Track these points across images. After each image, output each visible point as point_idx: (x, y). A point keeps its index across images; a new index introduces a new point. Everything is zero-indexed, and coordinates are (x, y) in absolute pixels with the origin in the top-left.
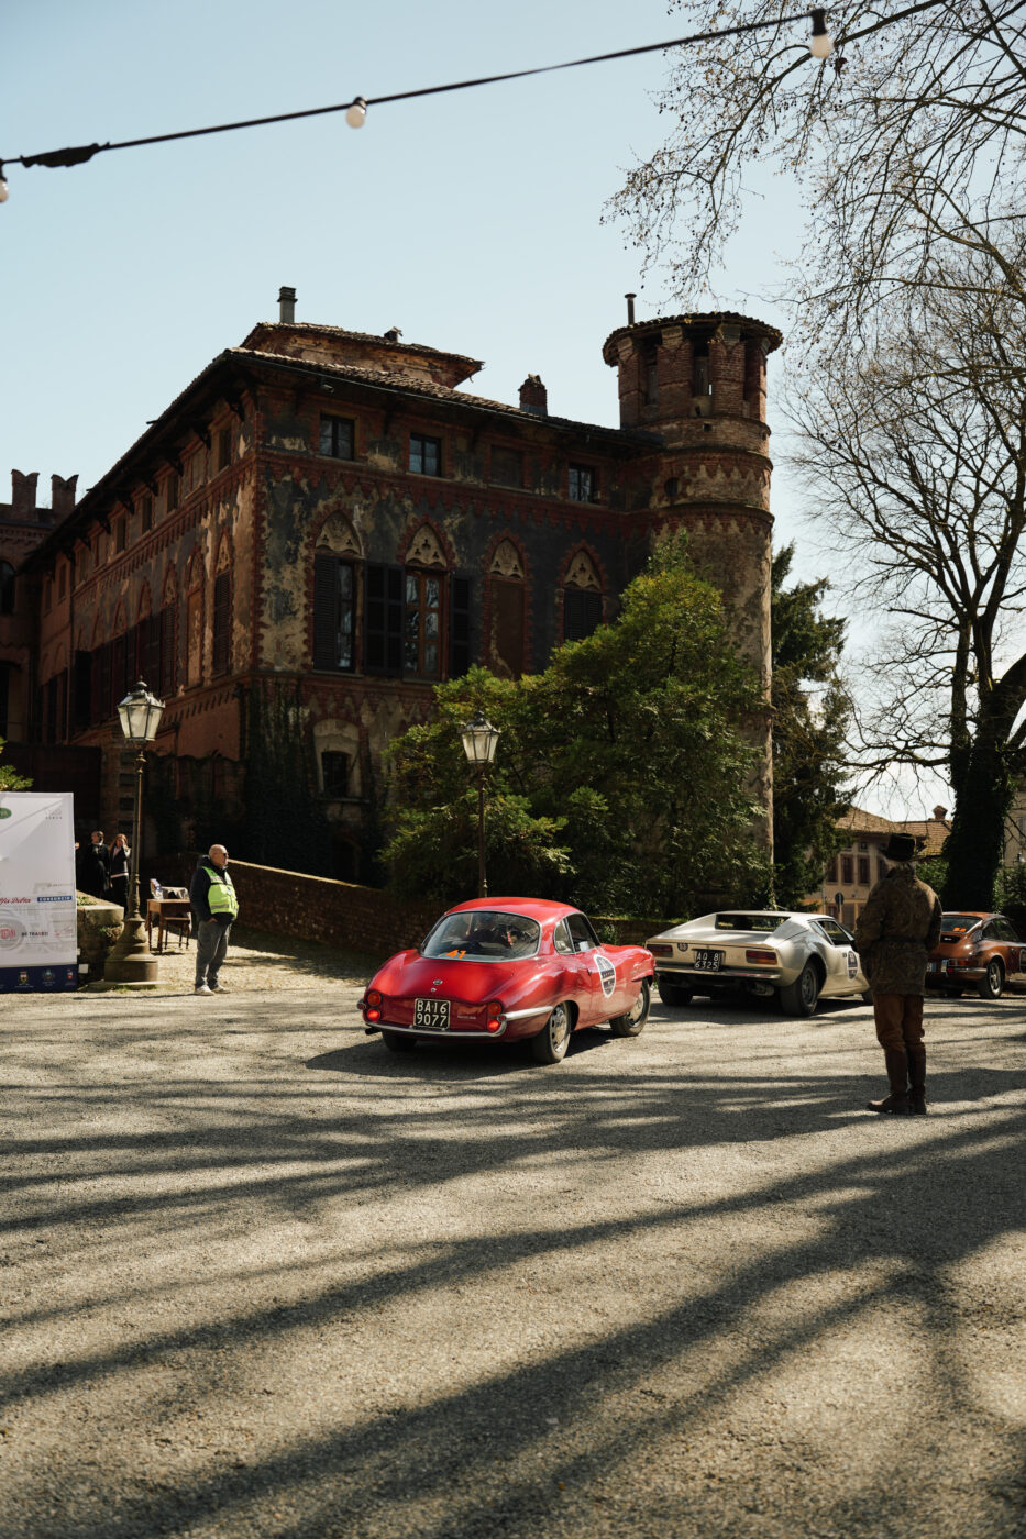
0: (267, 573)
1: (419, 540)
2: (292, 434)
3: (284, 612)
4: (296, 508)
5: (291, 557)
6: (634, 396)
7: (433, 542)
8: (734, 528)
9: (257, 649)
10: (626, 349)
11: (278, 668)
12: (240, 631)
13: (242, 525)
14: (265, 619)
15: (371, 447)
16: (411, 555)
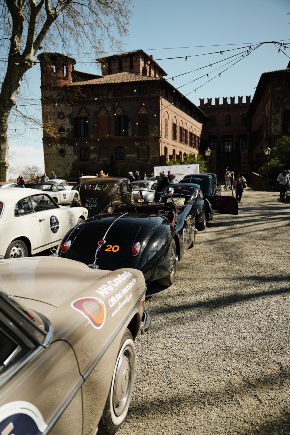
0: (273, 116)
2: (278, 87)
3: (276, 123)
5: (278, 112)
9: (271, 131)
11: (275, 135)
12: (269, 128)
13: (269, 107)
14: (272, 125)
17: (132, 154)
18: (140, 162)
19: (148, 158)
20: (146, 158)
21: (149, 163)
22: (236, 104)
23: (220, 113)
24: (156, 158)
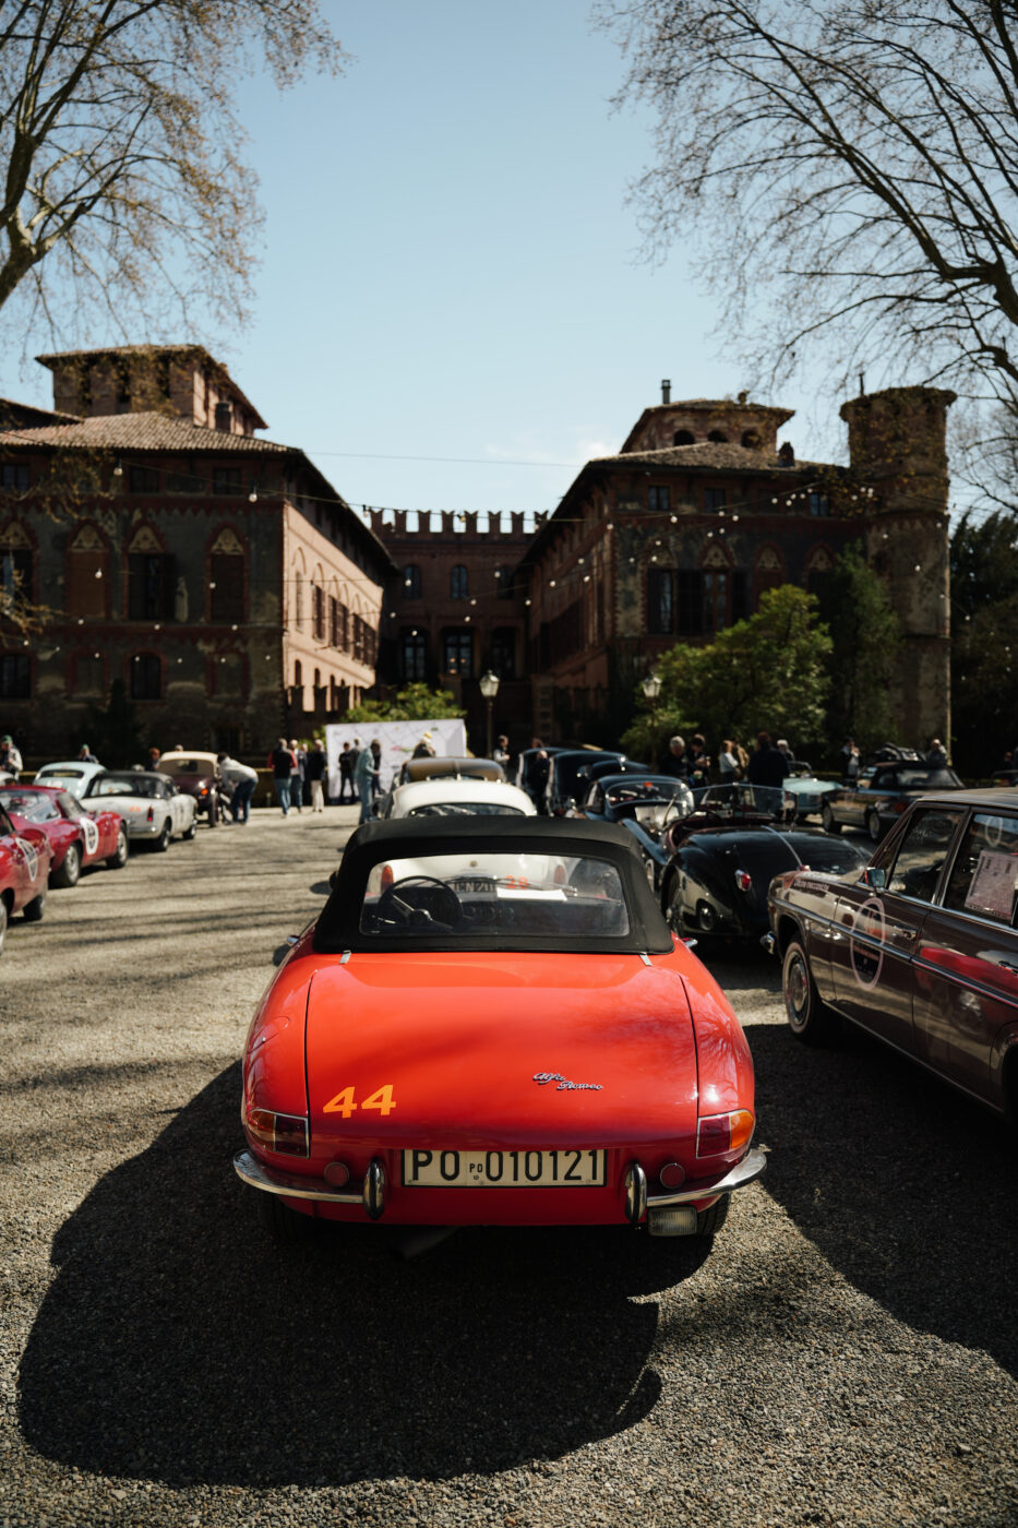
0: (619, 582)
1: (711, 553)
2: (631, 500)
3: (630, 603)
4: (635, 543)
5: (633, 570)
6: (857, 441)
7: (720, 553)
8: (918, 525)
9: (614, 626)
10: (852, 413)
11: (627, 635)
12: (608, 616)
13: (606, 556)
14: (619, 608)
15: (680, 501)
16: (706, 562)
17: (187, 679)
18: (219, 706)
19: (246, 692)
20: (237, 695)
21: (249, 710)
22: (483, 535)
23: (433, 556)
24: (273, 695)
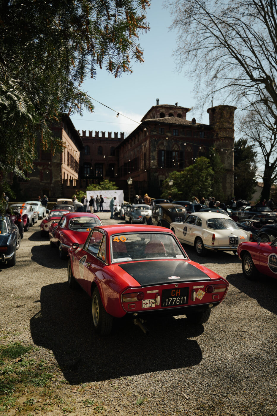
0: (151, 153)
1: (175, 146)
2: (154, 132)
3: (154, 159)
4: (155, 143)
5: (155, 150)
6: (211, 119)
7: (177, 146)
8: (227, 141)
9: (150, 165)
10: (210, 111)
11: (153, 167)
12: (147, 162)
13: (147, 146)
14: (151, 160)
15: (167, 132)
16: (173, 149)
17: (35, 176)
18: (43, 184)
19: (51, 181)
20: (49, 181)
21: (52, 185)
22: (107, 138)
23: (93, 143)
24: (58, 181)
